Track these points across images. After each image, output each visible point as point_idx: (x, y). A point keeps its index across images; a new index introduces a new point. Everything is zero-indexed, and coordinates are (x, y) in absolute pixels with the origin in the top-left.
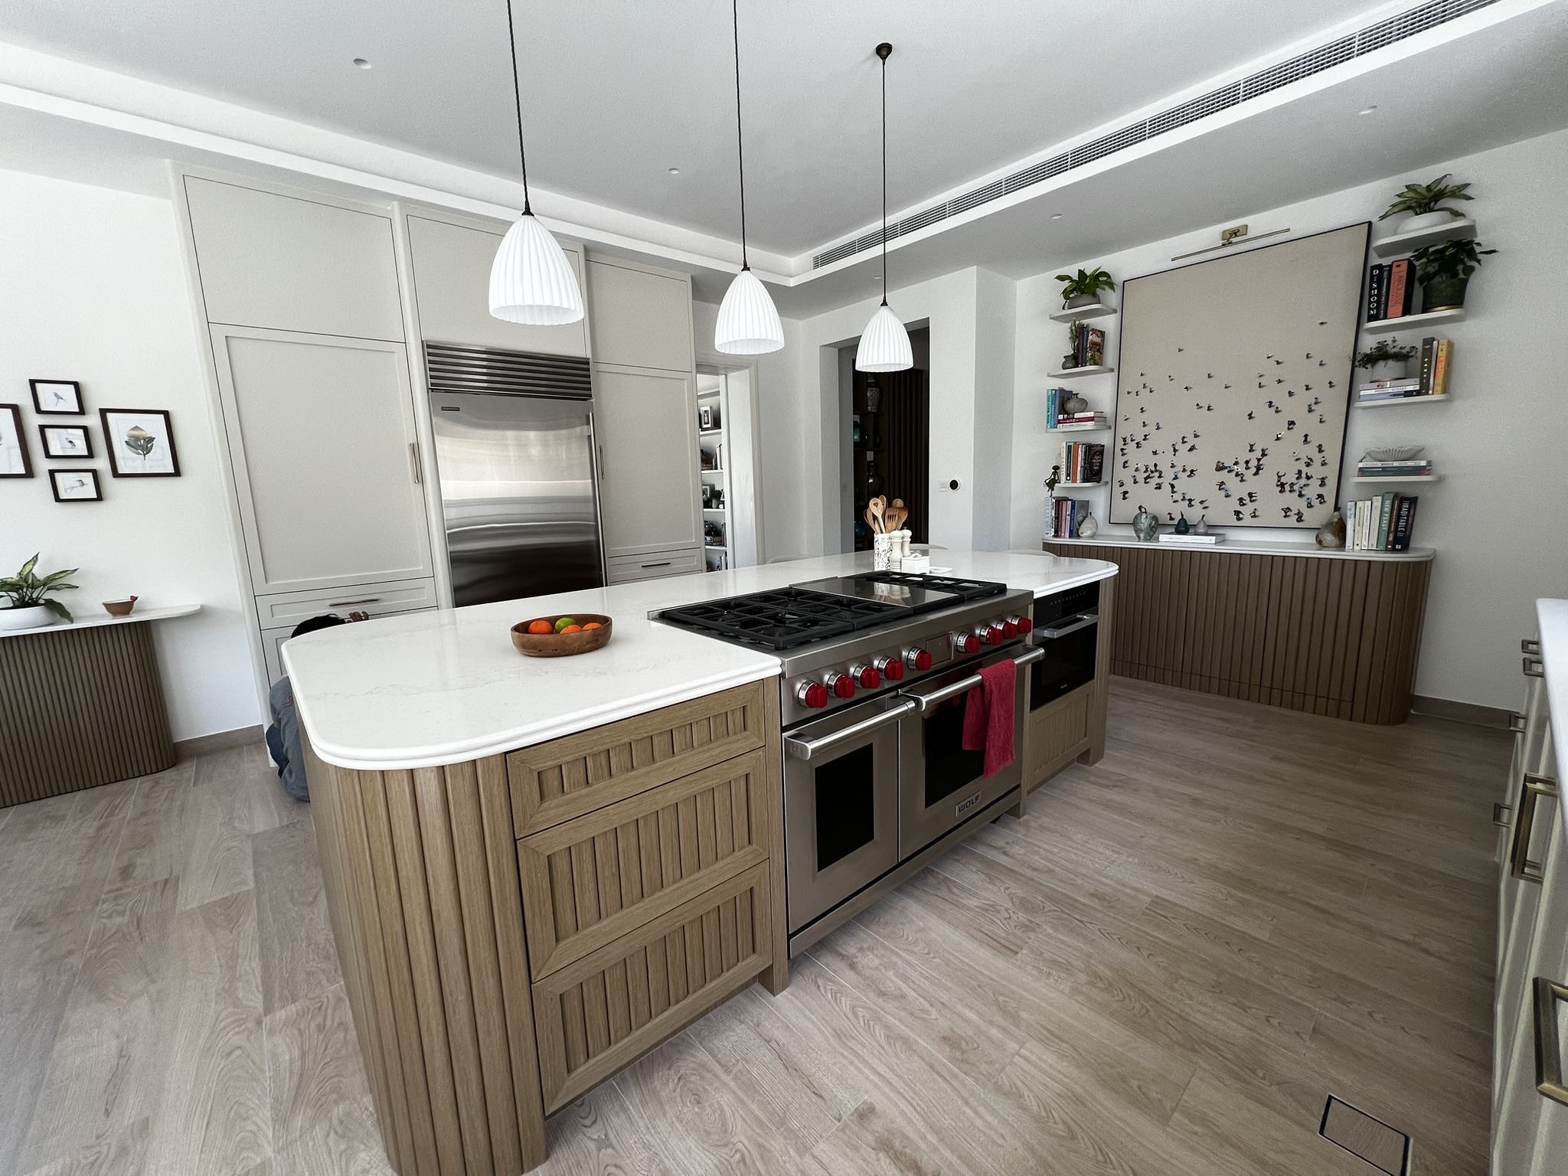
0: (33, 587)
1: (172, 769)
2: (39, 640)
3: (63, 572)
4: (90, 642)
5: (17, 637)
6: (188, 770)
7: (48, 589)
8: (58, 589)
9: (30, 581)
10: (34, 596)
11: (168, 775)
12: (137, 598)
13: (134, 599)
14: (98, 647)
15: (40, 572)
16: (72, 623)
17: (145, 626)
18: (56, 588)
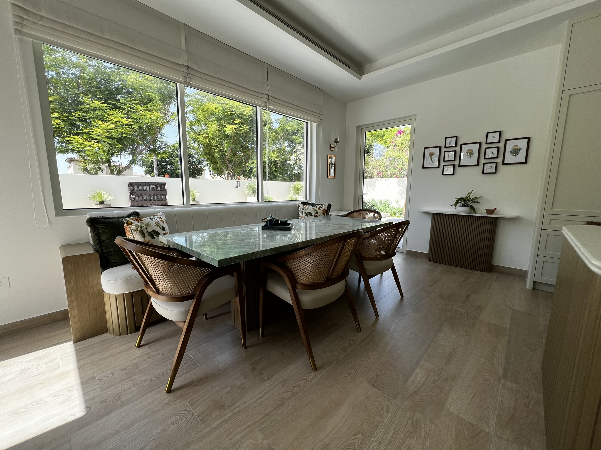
0: (469, 201)
1: (488, 273)
2: (465, 217)
3: (477, 197)
4: (478, 220)
5: (460, 215)
6: (494, 276)
7: (472, 202)
8: (474, 203)
9: (468, 199)
10: (468, 204)
11: (487, 275)
12: (496, 209)
13: (495, 209)
14: (480, 222)
15: (472, 196)
16: (475, 214)
17: (496, 219)
18: (474, 202)
